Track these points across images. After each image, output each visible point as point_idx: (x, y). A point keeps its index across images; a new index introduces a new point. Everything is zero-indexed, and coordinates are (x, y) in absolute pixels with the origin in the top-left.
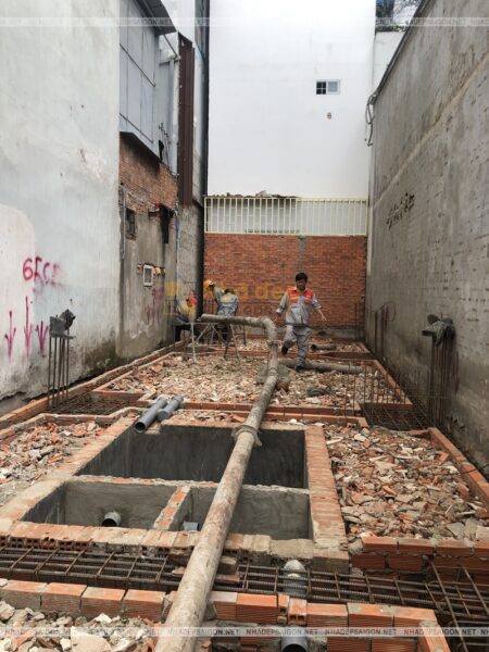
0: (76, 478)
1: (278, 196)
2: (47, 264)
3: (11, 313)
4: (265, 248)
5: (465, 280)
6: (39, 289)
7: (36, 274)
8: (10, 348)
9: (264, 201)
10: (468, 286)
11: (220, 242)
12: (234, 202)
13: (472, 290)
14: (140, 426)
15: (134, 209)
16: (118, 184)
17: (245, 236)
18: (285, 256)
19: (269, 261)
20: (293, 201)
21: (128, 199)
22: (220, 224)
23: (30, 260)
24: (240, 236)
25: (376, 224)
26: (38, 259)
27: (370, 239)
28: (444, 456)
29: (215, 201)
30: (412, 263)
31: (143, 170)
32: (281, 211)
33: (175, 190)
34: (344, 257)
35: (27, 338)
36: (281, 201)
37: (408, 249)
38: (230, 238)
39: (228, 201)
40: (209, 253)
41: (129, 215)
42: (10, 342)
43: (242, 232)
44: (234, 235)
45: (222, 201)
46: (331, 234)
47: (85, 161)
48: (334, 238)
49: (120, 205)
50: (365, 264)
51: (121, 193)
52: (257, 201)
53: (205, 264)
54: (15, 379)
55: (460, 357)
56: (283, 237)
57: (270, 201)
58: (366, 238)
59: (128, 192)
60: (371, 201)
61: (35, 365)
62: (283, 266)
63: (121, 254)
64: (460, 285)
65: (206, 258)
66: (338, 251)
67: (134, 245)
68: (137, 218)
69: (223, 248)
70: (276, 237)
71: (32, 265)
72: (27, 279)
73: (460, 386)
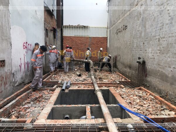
0: (55, 106)
1: (83, 26)
2: (29, 44)
3: (21, 59)
4: (80, 40)
5: (149, 48)
6: (27, 52)
7: (26, 47)
8: (21, 69)
9: (79, 27)
10: (150, 49)
11: (68, 38)
12: (71, 27)
13: (152, 50)
14: (63, 90)
15: (47, 29)
16: (44, 21)
17: (75, 37)
18: (85, 42)
19: (81, 44)
20: (88, 27)
21: (46, 26)
22: (67, 33)
23: (25, 43)
24: (73, 37)
25: (111, 34)
26: (27, 43)
27: (108, 38)
28: (149, 94)
29: (66, 27)
30: (127, 44)
31: (49, 17)
32: (84, 30)
33: (56, 23)
34: (101, 43)
35: (25, 66)
36: (84, 27)
37: (125, 40)
38: (70, 37)
39: (69, 27)
40: (64, 41)
41: (46, 30)
42: (21, 67)
43: (74, 36)
44: (72, 36)
45: (68, 27)
46: (98, 36)
47: (36, 14)
48: (99, 37)
49: (45, 27)
50: (107, 45)
51: (45, 24)
52: (78, 27)
53: (63, 44)
54: (22, 78)
55: (147, 68)
56: (85, 37)
57: (81, 27)
58: (107, 38)
59: (46, 24)
60: (109, 27)
61: (27, 74)
62: (85, 45)
63: (45, 41)
64: (147, 49)
65: (63, 43)
66: (100, 41)
67: (48, 39)
68: (48, 31)
69: (68, 40)
70: (83, 37)
71: (25, 44)
72: (24, 49)
73: (147, 76)
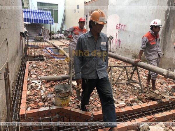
6: (119, 31)
26: (120, 24)
35: (116, 42)
71: (118, 26)
72: (117, 29)
